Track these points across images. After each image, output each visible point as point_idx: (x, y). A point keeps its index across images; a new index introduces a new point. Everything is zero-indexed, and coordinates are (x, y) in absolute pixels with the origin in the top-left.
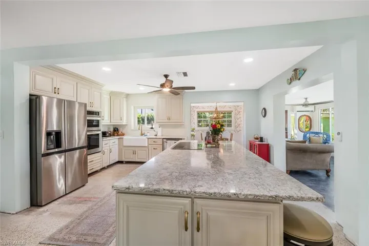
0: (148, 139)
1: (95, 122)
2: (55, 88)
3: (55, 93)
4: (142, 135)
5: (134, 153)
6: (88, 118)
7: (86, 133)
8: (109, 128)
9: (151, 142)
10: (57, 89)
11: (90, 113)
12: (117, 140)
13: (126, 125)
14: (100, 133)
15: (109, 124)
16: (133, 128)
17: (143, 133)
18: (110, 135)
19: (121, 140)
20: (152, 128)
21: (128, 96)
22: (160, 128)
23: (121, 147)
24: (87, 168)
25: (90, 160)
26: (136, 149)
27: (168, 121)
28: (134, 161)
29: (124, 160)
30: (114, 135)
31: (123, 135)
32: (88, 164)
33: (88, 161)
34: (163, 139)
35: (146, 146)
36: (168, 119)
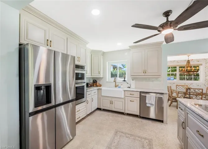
0: (125, 91)
1: (80, 75)
2: (47, 40)
3: (47, 45)
4: (116, 86)
5: (111, 103)
6: (76, 72)
7: (75, 86)
8: (90, 80)
9: (128, 94)
10: (49, 42)
11: (77, 67)
12: (97, 90)
13: (103, 78)
14: (85, 85)
15: (90, 77)
16: (107, 81)
17: (117, 85)
18: (91, 86)
19: (100, 90)
20: (124, 81)
21: (104, 54)
22: (134, 81)
23: (100, 97)
24: (75, 118)
25: (78, 110)
26: (113, 100)
27: (143, 74)
28: (111, 110)
29: (102, 108)
30: (93, 86)
31: (100, 86)
32: (76, 114)
33: (76, 111)
34: (140, 92)
35: (123, 97)
36: (144, 73)
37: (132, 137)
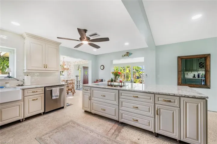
0: (24, 90)
20: (9, 77)
27: (44, 69)
34: (45, 87)
35: (21, 99)
36: (44, 67)
37: (60, 129)
